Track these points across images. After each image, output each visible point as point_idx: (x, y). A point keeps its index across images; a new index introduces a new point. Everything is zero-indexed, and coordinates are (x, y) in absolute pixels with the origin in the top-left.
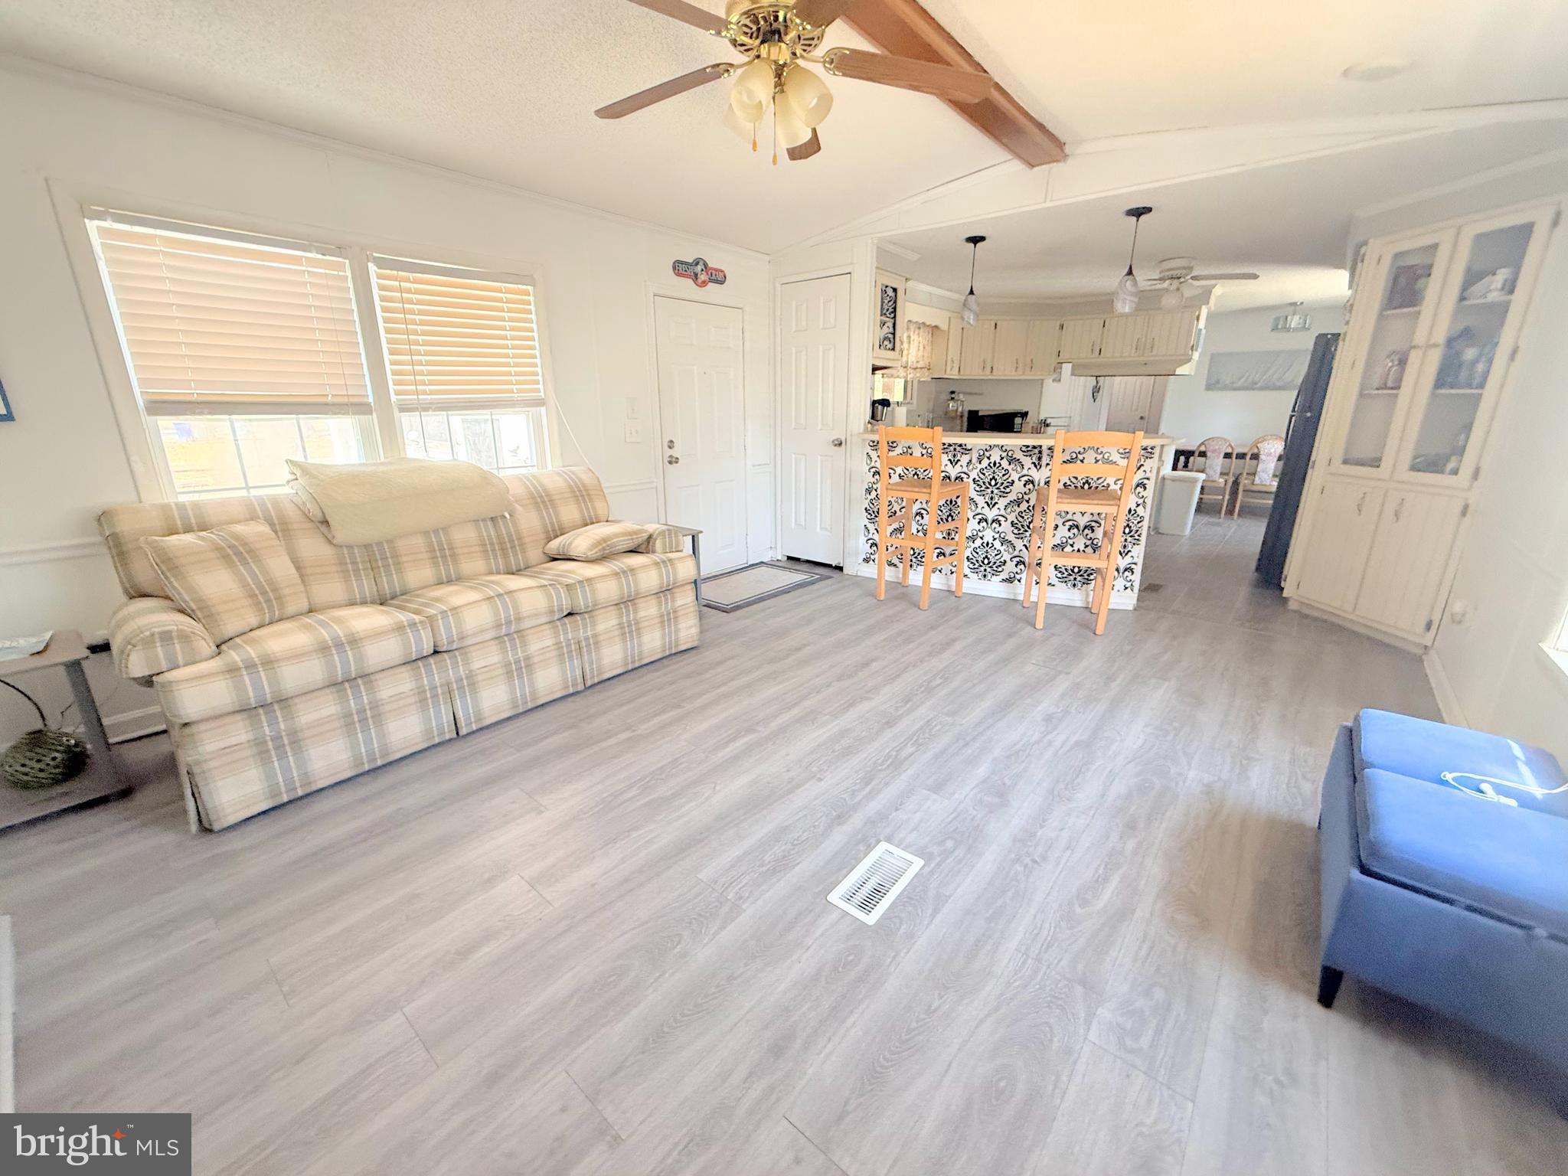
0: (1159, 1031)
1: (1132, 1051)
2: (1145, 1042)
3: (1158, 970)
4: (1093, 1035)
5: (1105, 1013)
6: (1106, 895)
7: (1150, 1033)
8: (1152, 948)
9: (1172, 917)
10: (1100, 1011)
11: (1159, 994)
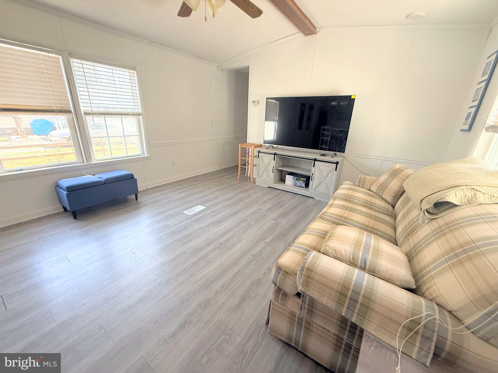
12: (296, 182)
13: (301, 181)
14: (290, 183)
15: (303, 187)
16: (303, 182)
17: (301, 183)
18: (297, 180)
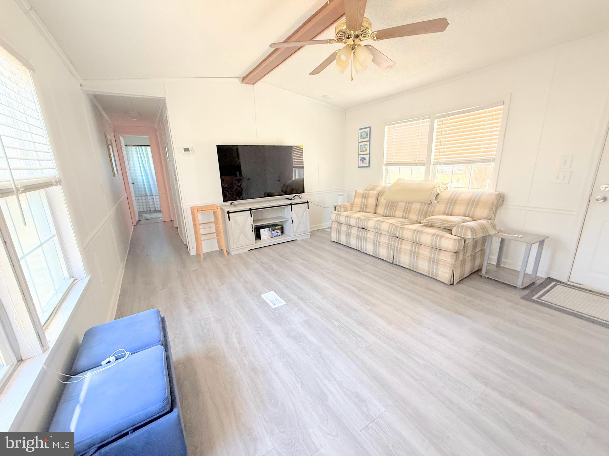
0: (201, 325)
1: (204, 319)
2: (202, 322)
3: (209, 335)
4: (211, 315)
5: (212, 320)
6: (235, 339)
7: (202, 324)
8: (214, 338)
9: (216, 350)
10: (213, 319)
11: (206, 331)
12: (272, 233)
13: (276, 230)
14: (266, 236)
15: (280, 236)
16: (278, 230)
17: (277, 232)
18: (272, 231)
